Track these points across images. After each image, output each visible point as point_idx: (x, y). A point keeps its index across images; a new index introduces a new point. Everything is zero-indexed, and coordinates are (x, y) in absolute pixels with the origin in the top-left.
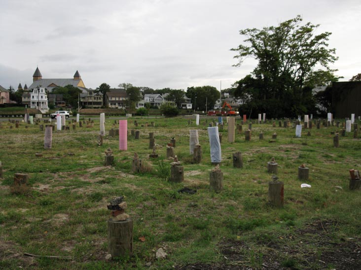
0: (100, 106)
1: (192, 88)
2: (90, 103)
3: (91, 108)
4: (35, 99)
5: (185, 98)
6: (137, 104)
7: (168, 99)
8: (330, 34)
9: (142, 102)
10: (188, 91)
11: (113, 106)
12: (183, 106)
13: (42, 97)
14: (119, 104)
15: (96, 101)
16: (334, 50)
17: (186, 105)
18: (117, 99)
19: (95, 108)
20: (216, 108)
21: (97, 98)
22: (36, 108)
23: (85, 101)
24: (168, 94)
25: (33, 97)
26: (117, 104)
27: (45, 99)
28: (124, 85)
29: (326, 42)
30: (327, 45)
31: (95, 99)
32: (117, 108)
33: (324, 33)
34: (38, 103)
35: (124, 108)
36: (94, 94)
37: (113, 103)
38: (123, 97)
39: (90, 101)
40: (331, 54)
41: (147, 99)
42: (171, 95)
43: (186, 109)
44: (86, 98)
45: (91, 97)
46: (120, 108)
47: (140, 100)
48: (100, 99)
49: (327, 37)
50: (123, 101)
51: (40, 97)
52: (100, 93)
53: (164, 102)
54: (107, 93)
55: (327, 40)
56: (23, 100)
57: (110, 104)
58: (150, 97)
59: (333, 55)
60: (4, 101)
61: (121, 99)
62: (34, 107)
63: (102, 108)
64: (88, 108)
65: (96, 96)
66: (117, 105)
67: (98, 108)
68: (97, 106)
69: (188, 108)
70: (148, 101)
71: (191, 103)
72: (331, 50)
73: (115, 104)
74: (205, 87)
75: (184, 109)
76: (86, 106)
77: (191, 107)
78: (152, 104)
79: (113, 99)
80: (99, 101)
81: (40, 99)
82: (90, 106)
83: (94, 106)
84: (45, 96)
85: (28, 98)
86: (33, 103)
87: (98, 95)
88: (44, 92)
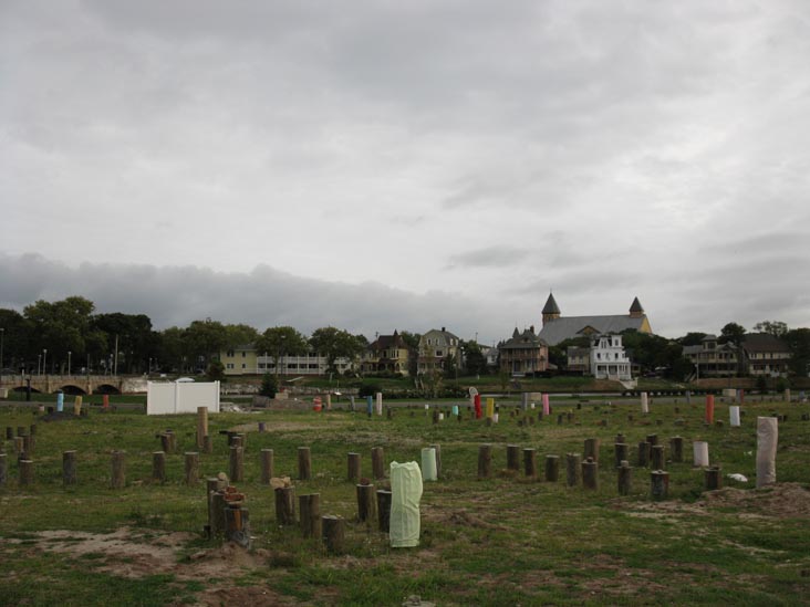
2: (713, 366)
3: (714, 376)
4: (604, 360)
11: (760, 372)
13: (617, 355)
14: (771, 367)
15: (723, 361)
18: (768, 357)
19: (723, 376)
21: (726, 355)
22: (607, 379)
23: (703, 361)
25: (599, 355)
26: (767, 367)
27: (624, 360)
28: (767, 324)
31: (721, 357)
32: (768, 375)
34: (613, 368)
35: (784, 375)
36: (718, 347)
37: (760, 365)
38: (780, 352)
39: (712, 361)
45: (713, 353)
46: (774, 374)
48: (732, 357)
50: (780, 359)
51: (610, 355)
52: (731, 344)
57: (752, 368)
60: (543, 367)
61: (776, 356)
62: (603, 377)
63: (738, 376)
65: (722, 352)
66: (767, 371)
67: (730, 376)
68: (726, 372)
79: (758, 356)
80: (731, 361)
81: (612, 359)
82: (713, 372)
83: (721, 372)
84: (621, 353)
85: (581, 357)
86: (599, 368)
87: (727, 348)
88: (620, 345)
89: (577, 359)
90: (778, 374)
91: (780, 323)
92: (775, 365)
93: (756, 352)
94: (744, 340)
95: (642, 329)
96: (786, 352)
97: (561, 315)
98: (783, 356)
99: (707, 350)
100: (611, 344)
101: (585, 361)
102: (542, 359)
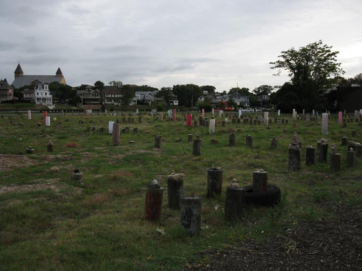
0: (99, 102)
1: (178, 86)
2: (89, 100)
4: (40, 96)
5: (173, 95)
6: (130, 101)
9: (135, 99)
10: (173, 88)
11: (110, 103)
12: (171, 102)
13: (46, 94)
14: (114, 100)
15: (94, 97)
17: (173, 102)
18: (113, 96)
19: (94, 104)
21: (95, 95)
22: (41, 104)
23: (85, 97)
25: (38, 94)
27: (49, 96)
28: (114, 83)
29: (335, 58)
31: (93, 96)
32: (113, 104)
33: (334, 52)
34: (44, 99)
35: (119, 104)
37: (110, 99)
38: (118, 94)
39: (89, 97)
40: (337, 66)
43: (173, 105)
44: (85, 95)
45: (89, 94)
46: (115, 104)
47: (133, 97)
48: (98, 96)
50: (118, 98)
51: (43, 93)
52: (97, 90)
53: (154, 98)
57: (106, 101)
58: (141, 94)
59: (339, 67)
60: (11, 98)
61: (116, 96)
62: (39, 103)
64: (88, 104)
65: (94, 93)
66: (113, 102)
67: (97, 104)
68: (96, 102)
69: (175, 104)
70: (140, 98)
71: (177, 100)
73: (111, 101)
75: (171, 105)
77: (177, 104)
78: (143, 100)
79: (110, 96)
80: (97, 97)
81: (44, 95)
82: (90, 102)
83: (93, 102)
84: (48, 93)
85: (30, 94)
86: (38, 99)
87: (96, 92)
88: (48, 89)
89: (28, 95)
90: (117, 103)
92: (116, 100)
93: (108, 94)
94: (104, 89)
95: (62, 82)
96: (120, 94)
98: (120, 96)
99: (87, 92)
100: (43, 88)
101: (31, 96)
102: (10, 95)
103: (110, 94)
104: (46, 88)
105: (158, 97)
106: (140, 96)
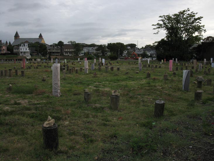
0: (59, 54)
1: (111, 44)
2: (54, 53)
3: (54, 55)
4: (22, 50)
5: (107, 49)
6: (80, 53)
7: (97, 50)
8: (202, 17)
9: (83, 52)
10: (108, 45)
11: (67, 54)
12: (106, 54)
13: (26, 49)
14: (70, 53)
15: (57, 51)
16: (204, 26)
18: (69, 50)
19: (56, 55)
20: (123, 55)
21: (58, 49)
22: (23, 56)
23: (51, 51)
24: (97, 47)
25: (21, 49)
26: (68, 53)
27: (28, 50)
28: (71, 42)
30: (200, 23)
32: (69, 55)
33: (199, 17)
34: (24, 53)
35: (73, 55)
36: (56, 47)
37: (66, 52)
39: (54, 51)
40: (202, 28)
41: (85, 50)
42: (99, 48)
44: (51, 50)
45: (54, 49)
46: (70, 55)
47: (81, 51)
48: (59, 50)
49: (200, 19)
50: (72, 51)
52: (59, 47)
53: (95, 52)
54: (62, 47)
55: (201, 20)
56: (14, 51)
57: (64, 53)
58: (87, 49)
59: (203, 28)
60: (4, 52)
61: (71, 50)
63: (60, 55)
64: (53, 55)
65: (57, 49)
67: (58, 55)
68: (58, 54)
70: (86, 51)
71: (110, 52)
72: (202, 26)
73: (67, 53)
74: (117, 43)
75: (106, 56)
76: (51, 54)
78: (88, 53)
79: (67, 50)
80: (58, 51)
82: (54, 54)
83: (56, 54)
84: (28, 48)
86: (21, 52)
87: (58, 48)
88: (27, 46)
89: (16, 50)
90: (71, 55)
91: (74, 41)
92: (70, 52)
93: (66, 49)
96: (73, 49)
97: (20, 38)
98: (73, 50)
99: (52, 48)
100: (24, 46)
101: (18, 51)
103: (67, 49)
104: (26, 45)
105: (97, 51)
106: (86, 50)
